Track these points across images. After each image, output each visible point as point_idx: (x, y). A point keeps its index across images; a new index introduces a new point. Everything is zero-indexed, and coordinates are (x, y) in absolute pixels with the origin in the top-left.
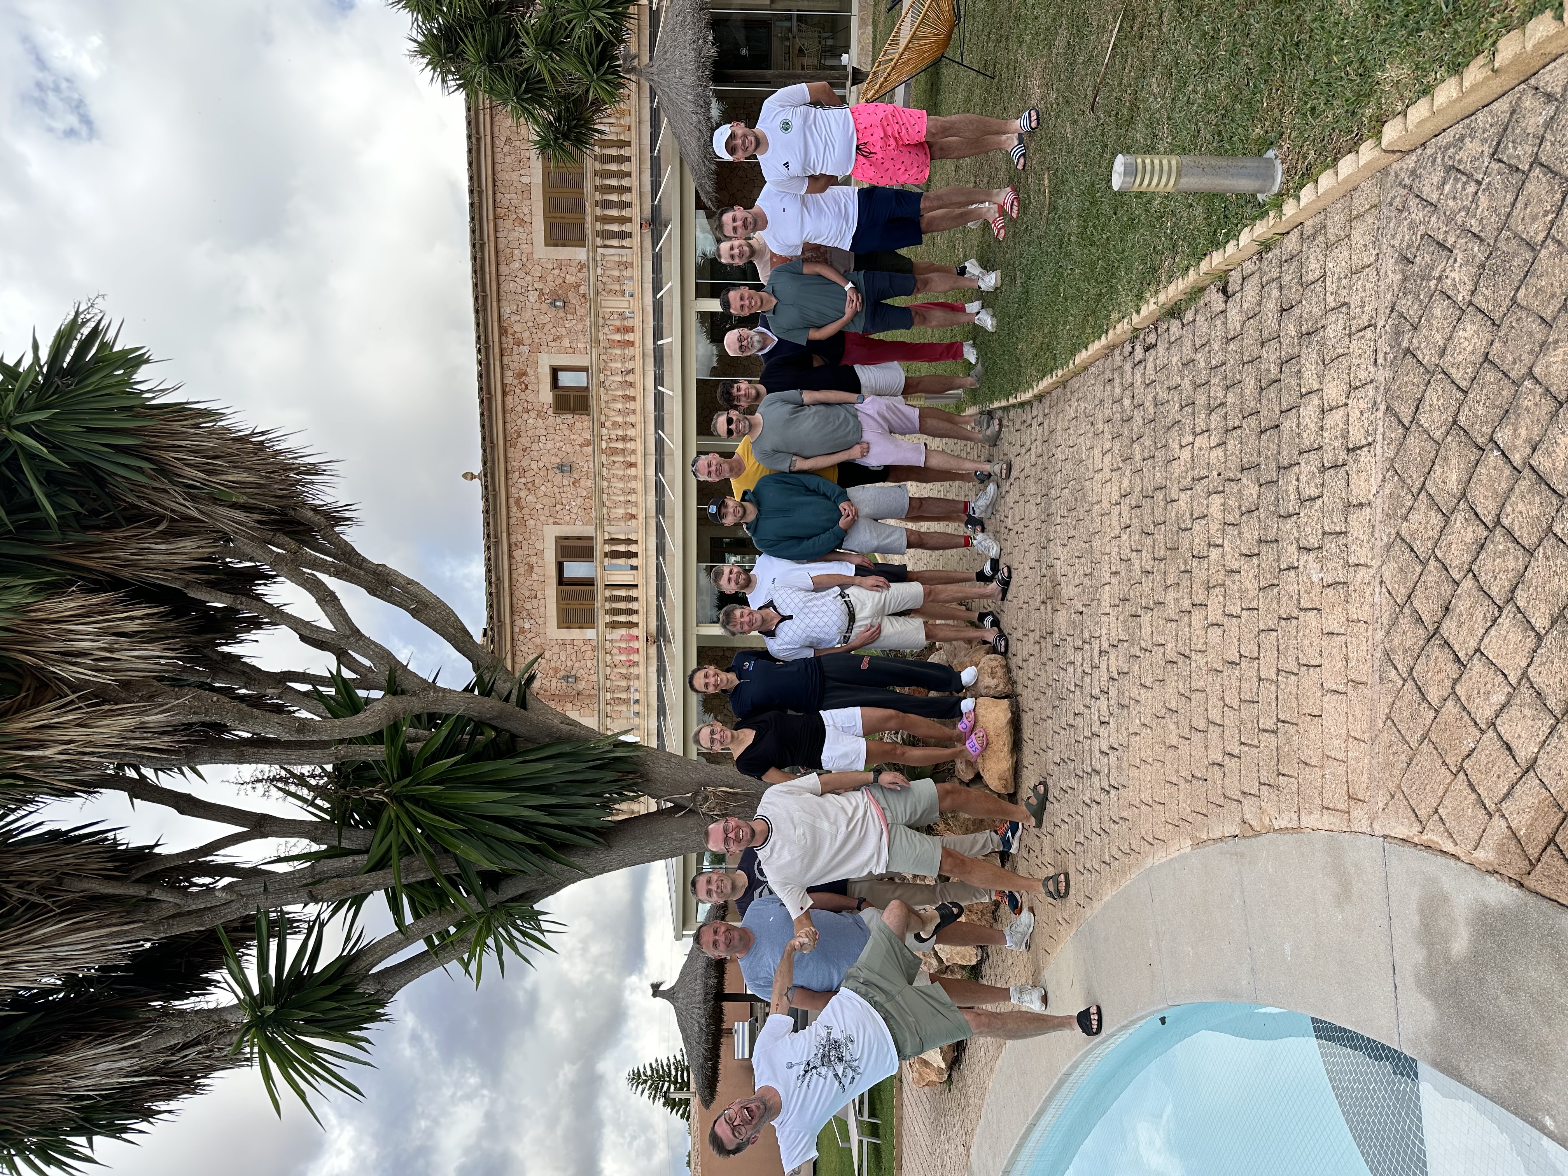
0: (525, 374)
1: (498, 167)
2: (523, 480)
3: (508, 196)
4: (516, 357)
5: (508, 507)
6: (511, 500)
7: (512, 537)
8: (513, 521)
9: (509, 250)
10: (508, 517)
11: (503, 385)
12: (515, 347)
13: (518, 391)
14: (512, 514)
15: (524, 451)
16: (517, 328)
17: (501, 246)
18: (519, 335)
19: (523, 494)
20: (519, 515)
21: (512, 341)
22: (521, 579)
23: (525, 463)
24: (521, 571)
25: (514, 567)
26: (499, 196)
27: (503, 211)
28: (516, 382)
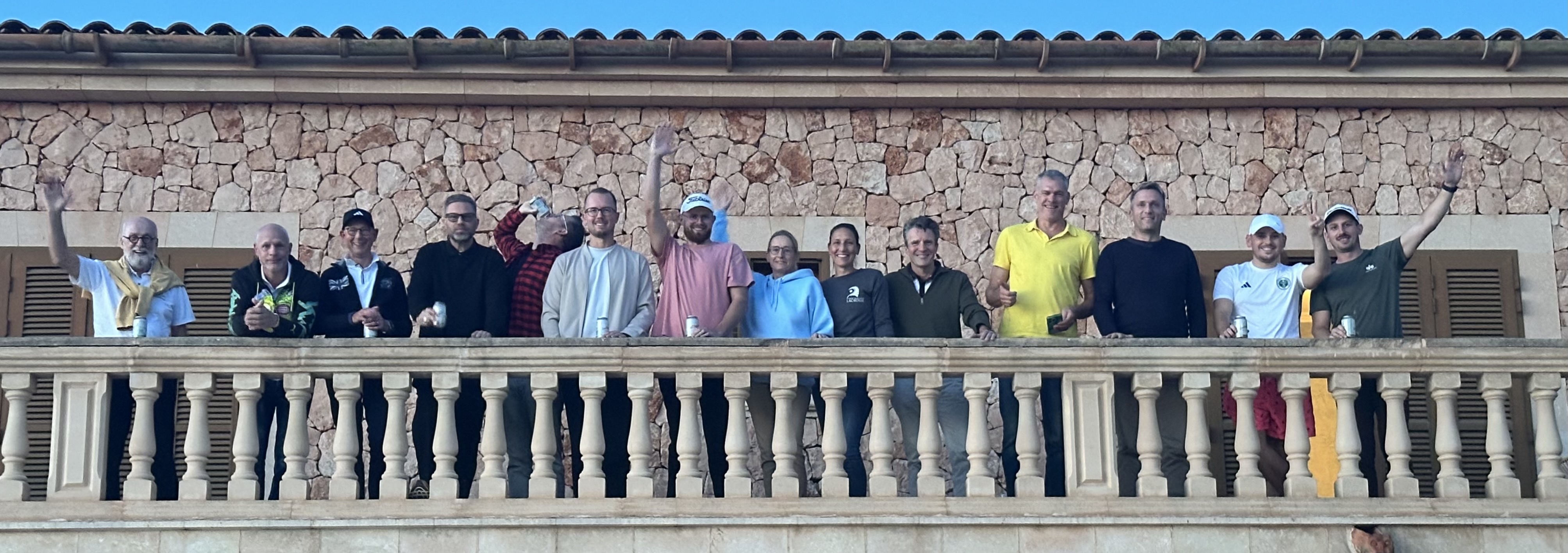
0: (798, 174)
1: (1416, 121)
2: (452, 155)
3: (1334, 147)
4: (846, 151)
5: (361, 104)
6: (384, 117)
7: (260, 114)
8: (315, 118)
9: (1171, 143)
10: (329, 103)
11: (760, 108)
12: (879, 150)
13: (744, 151)
14: (337, 116)
15: (552, 163)
16: (940, 159)
17: (1182, 122)
18: (917, 164)
19: (406, 153)
20: (335, 138)
21: (898, 139)
22: (111, 136)
23: (510, 163)
24: (138, 138)
25: (153, 115)
26: (1331, 121)
27: (1289, 131)
28: (771, 146)
